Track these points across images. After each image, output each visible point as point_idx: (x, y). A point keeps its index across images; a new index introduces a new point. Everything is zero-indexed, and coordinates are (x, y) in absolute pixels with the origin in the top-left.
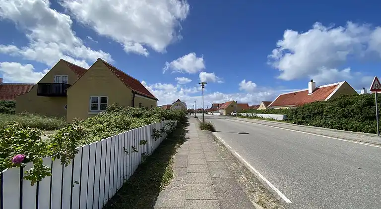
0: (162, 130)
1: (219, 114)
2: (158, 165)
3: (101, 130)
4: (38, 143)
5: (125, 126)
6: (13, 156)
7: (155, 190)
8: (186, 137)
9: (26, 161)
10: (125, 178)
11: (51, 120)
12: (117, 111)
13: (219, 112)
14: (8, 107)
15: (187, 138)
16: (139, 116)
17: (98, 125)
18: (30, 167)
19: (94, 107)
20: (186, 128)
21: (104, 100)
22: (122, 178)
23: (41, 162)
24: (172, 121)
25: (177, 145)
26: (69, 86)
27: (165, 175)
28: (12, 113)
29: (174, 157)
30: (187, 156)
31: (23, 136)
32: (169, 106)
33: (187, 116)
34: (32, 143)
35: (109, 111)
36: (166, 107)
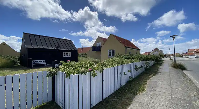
0: (141, 66)
1: (195, 57)
2: (138, 83)
3: (112, 64)
4: (94, 66)
5: (121, 63)
6: (89, 69)
7: (135, 93)
8: (159, 71)
9: (92, 71)
10: (121, 85)
11: (97, 60)
12: (118, 56)
13: (195, 56)
14: (85, 55)
15: (160, 73)
16: (128, 58)
17: (111, 62)
18: (92, 72)
19: (110, 55)
20: (161, 66)
21: (113, 51)
22: (120, 85)
23: (95, 71)
24: (148, 62)
25: (152, 75)
26: (101, 46)
27: (141, 88)
28: (86, 57)
29: (148, 81)
30: (157, 82)
31: (91, 64)
32: (149, 52)
33: (163, 59)
34: (93, 66)
35: (115, 56)
36: (148, 53)
